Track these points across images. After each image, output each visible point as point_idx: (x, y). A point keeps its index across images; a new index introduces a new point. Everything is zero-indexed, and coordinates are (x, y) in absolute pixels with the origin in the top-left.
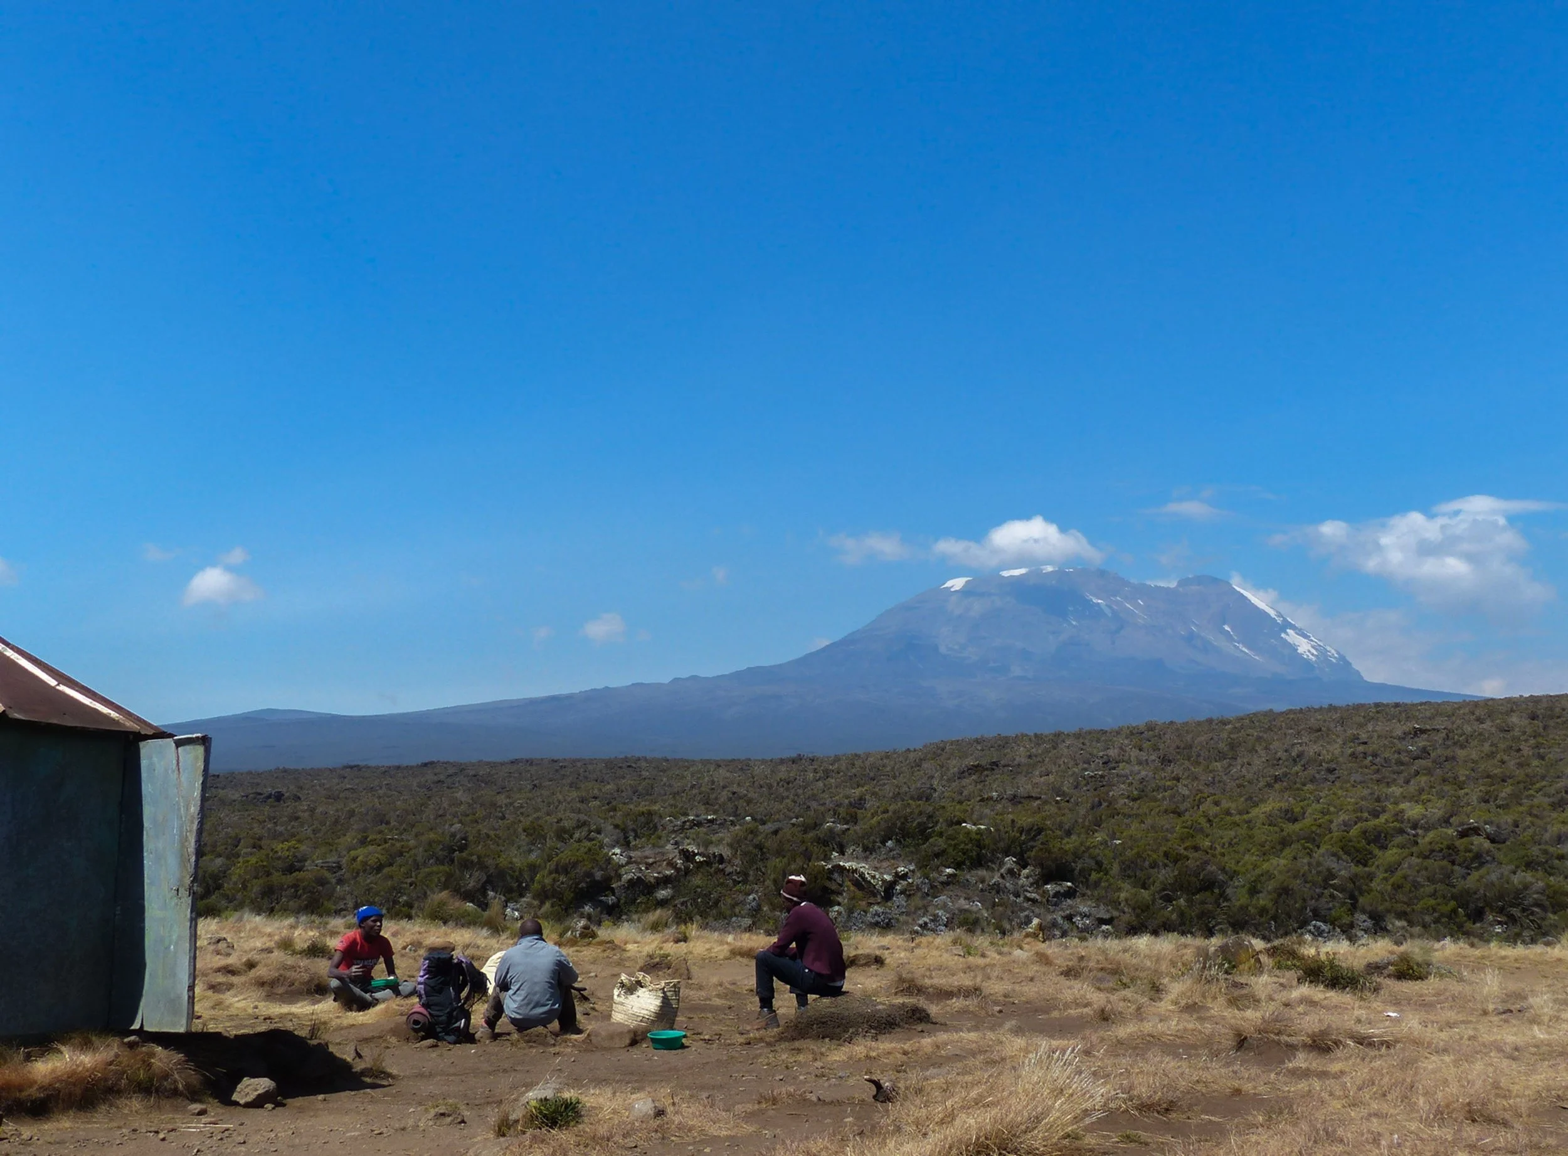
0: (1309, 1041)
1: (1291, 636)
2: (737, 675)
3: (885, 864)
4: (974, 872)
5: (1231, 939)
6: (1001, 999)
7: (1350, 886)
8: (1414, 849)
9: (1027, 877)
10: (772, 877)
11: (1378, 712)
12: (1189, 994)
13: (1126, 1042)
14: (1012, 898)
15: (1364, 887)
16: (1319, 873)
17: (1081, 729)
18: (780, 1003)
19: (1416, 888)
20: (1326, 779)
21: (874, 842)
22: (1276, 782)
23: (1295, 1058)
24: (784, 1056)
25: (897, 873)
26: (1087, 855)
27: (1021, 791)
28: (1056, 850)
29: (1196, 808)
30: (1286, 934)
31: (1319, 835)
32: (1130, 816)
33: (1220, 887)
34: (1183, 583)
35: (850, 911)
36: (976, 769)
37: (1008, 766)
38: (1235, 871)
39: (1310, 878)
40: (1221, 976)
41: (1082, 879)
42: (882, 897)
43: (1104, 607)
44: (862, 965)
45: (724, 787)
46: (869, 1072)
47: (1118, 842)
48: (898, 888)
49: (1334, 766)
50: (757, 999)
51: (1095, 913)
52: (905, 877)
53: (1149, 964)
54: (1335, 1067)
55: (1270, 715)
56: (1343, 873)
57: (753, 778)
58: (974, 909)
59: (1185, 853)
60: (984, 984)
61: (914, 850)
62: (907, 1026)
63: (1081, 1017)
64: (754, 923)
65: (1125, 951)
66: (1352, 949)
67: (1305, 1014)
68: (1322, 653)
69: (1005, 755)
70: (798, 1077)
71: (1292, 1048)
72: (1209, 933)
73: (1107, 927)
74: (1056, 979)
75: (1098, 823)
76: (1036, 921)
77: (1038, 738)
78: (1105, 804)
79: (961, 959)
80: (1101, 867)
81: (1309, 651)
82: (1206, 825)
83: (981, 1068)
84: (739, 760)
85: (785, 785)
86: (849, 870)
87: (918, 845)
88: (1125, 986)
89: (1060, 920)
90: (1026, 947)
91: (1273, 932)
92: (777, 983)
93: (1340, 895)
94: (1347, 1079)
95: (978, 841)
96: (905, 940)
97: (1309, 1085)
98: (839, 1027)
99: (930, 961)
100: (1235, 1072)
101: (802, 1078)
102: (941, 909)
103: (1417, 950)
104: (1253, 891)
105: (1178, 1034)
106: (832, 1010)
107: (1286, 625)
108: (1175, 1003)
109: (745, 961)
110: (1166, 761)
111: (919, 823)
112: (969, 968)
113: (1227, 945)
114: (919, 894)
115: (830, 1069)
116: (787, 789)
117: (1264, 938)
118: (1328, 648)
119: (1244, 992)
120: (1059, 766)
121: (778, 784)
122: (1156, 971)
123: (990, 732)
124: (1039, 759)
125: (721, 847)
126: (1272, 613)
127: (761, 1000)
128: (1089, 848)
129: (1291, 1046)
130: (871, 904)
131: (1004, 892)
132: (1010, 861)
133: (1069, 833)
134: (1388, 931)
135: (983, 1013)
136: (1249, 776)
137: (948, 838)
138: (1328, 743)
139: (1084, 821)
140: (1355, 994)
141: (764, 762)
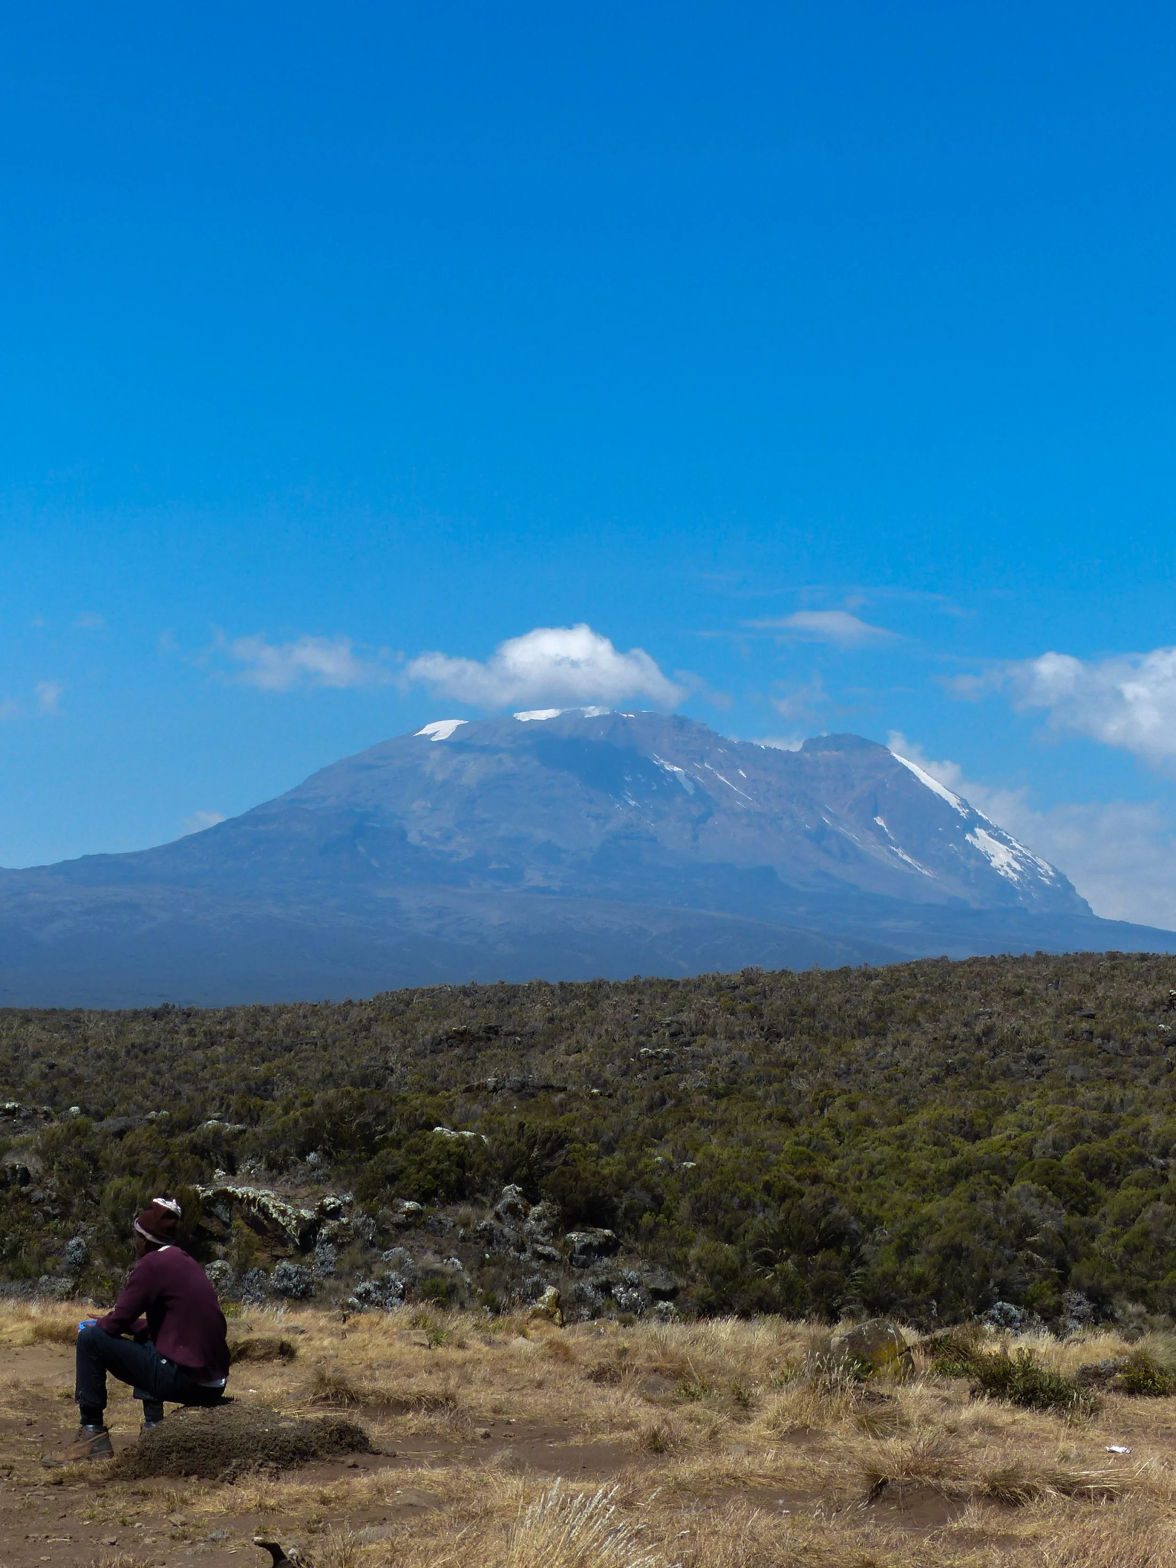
0: (986, 1487)
1: (982, 840)
2: (65, 868)
3: (303, 1192)
4: (450, 1209)
5: (866, 1325)
6: (489, 1415)
7: (1060, 1246)
8: (1163, 1189)
9: (538, 1219)
10: (110, 1208)
11: (1114, 968)
12: (796, 1410)
13: (691, 1487)
14: (513, 1253)
15: (1082, 1249)
16: (1010, 1224)
17: (636, 978)
18: (116, 1417)
19: (1162, 1251)
20: (1028, 1073)
21: (287, 1154)
22: (947, 1074)
23: (963, 1514)
24: (120, 1505)
25: (322, 1208)
26: (638, 1184)
27: (534, 1077)
28: (588, 1175)
29: (817, 1112)
30: (955, 1321)
31: (1013, 1163)
32: (710, 1122)
33: (852, 1242)
34: (812, 745)
35: (242, 1269)
36: (461, 1037)
37: (514, 1034)
38: (877, 1218)
39: (996, 1232)
40: (849, 1382)
41: (628, 1224)
42: (296, 1247)
43: (682, 779)
44: (258, 1359)
45: (36, 1055)
46: (262, 1531)
47: (691, 1164)
48: (324, 1231)
49: (1041, 1052)
50: (77, 1408)
51: (648, 1280)
52: (335, 1213)
53: (732, 1362)
54: (1026, 1530)
55: (941, 963)
56: (1048, 1224)
57: (86, 1041)
58: (449, 1269)
59: (797, 1186)
60: (462, 1391)
61: (353, 1168)
62: (329, 1457)
63: (619, 1446)
64: (74, 1288)
65: (695, 1341)
66: (1059, 1347)
67: (982, 1445)
68: (1031, 869)
69: (510, 1016)
70: (142, 1538)
71: (958, 1499)
72: (833, 1317)
73: (667, 1304)
74: (580, 1385)
75: (658, 1134)
76: (550, 1291)
77: (567, 991)
78: (671, 1103)
79: (424, 1351)
80: (660, 1205)
81: (1009, 865)
82: (832, 1141)
83: (451, 1526)
84: (62, 1010)
85: (141, 1055)
86: (241, 1201)
87: (360, 1160)
88: (693, 1397)
89: (590, 1292)
90: (533, 1333)
91: (934, 1318)
92: (112, 1382)
93: (1044, 1261)
94: (1043, 1547)
95: (461, 1157)
96: (332, 1319)
97: (984, 1557)
98: (214, 1456)
99: (372, 1353)
100: (866, 1536)
101: (148, 1541)
102: (395, 1268)
103: (1160, 1348)
104: (905, 1251)
105: (776, 1474)
106: (204, 1428)
107: (974, 822)
108: (774, 1425)
109: (59, 1348)
110: (773, 1034)
111: (358, 1124)
112: (437, 1366)
113: (859, 1334)
114: (359, 1243)
115: (197, 1527)
116: (145, 1063)
117: (919, 1327)
118: (1040, 862)
119: (886, 1408)
120: (600, 1037)
121: (128, 1053)
122: (743, 1375)
123: (486, 979)
124: (565, 1024)
125: (26, 1156)
126: (953, 801)
127: (84, 1410)
128: (641, 1174)
129: (957, 1495)
130: (278, 1258)
131: (499, 1243)
132: (511, 1192)
133: (609, 1149)
134: (1116, 1321)
135: (457, 1438)
136: (905, 1064)
137: (410, 1151)
138: (1034, 1014)
139: (636, 1129)
140: (1061, 1417)
141: (103, 1014)
